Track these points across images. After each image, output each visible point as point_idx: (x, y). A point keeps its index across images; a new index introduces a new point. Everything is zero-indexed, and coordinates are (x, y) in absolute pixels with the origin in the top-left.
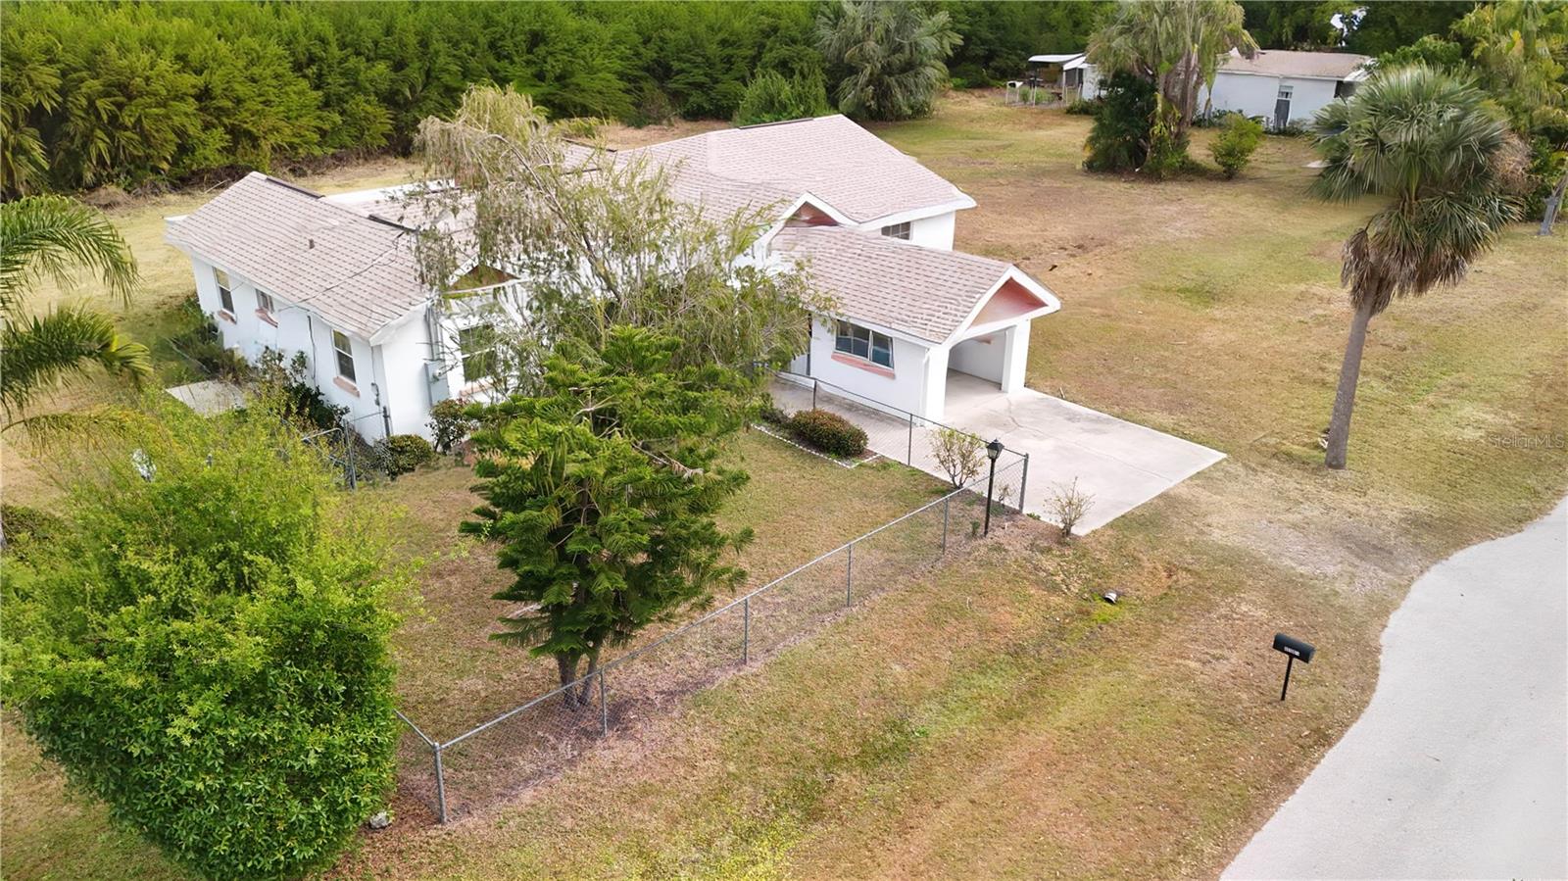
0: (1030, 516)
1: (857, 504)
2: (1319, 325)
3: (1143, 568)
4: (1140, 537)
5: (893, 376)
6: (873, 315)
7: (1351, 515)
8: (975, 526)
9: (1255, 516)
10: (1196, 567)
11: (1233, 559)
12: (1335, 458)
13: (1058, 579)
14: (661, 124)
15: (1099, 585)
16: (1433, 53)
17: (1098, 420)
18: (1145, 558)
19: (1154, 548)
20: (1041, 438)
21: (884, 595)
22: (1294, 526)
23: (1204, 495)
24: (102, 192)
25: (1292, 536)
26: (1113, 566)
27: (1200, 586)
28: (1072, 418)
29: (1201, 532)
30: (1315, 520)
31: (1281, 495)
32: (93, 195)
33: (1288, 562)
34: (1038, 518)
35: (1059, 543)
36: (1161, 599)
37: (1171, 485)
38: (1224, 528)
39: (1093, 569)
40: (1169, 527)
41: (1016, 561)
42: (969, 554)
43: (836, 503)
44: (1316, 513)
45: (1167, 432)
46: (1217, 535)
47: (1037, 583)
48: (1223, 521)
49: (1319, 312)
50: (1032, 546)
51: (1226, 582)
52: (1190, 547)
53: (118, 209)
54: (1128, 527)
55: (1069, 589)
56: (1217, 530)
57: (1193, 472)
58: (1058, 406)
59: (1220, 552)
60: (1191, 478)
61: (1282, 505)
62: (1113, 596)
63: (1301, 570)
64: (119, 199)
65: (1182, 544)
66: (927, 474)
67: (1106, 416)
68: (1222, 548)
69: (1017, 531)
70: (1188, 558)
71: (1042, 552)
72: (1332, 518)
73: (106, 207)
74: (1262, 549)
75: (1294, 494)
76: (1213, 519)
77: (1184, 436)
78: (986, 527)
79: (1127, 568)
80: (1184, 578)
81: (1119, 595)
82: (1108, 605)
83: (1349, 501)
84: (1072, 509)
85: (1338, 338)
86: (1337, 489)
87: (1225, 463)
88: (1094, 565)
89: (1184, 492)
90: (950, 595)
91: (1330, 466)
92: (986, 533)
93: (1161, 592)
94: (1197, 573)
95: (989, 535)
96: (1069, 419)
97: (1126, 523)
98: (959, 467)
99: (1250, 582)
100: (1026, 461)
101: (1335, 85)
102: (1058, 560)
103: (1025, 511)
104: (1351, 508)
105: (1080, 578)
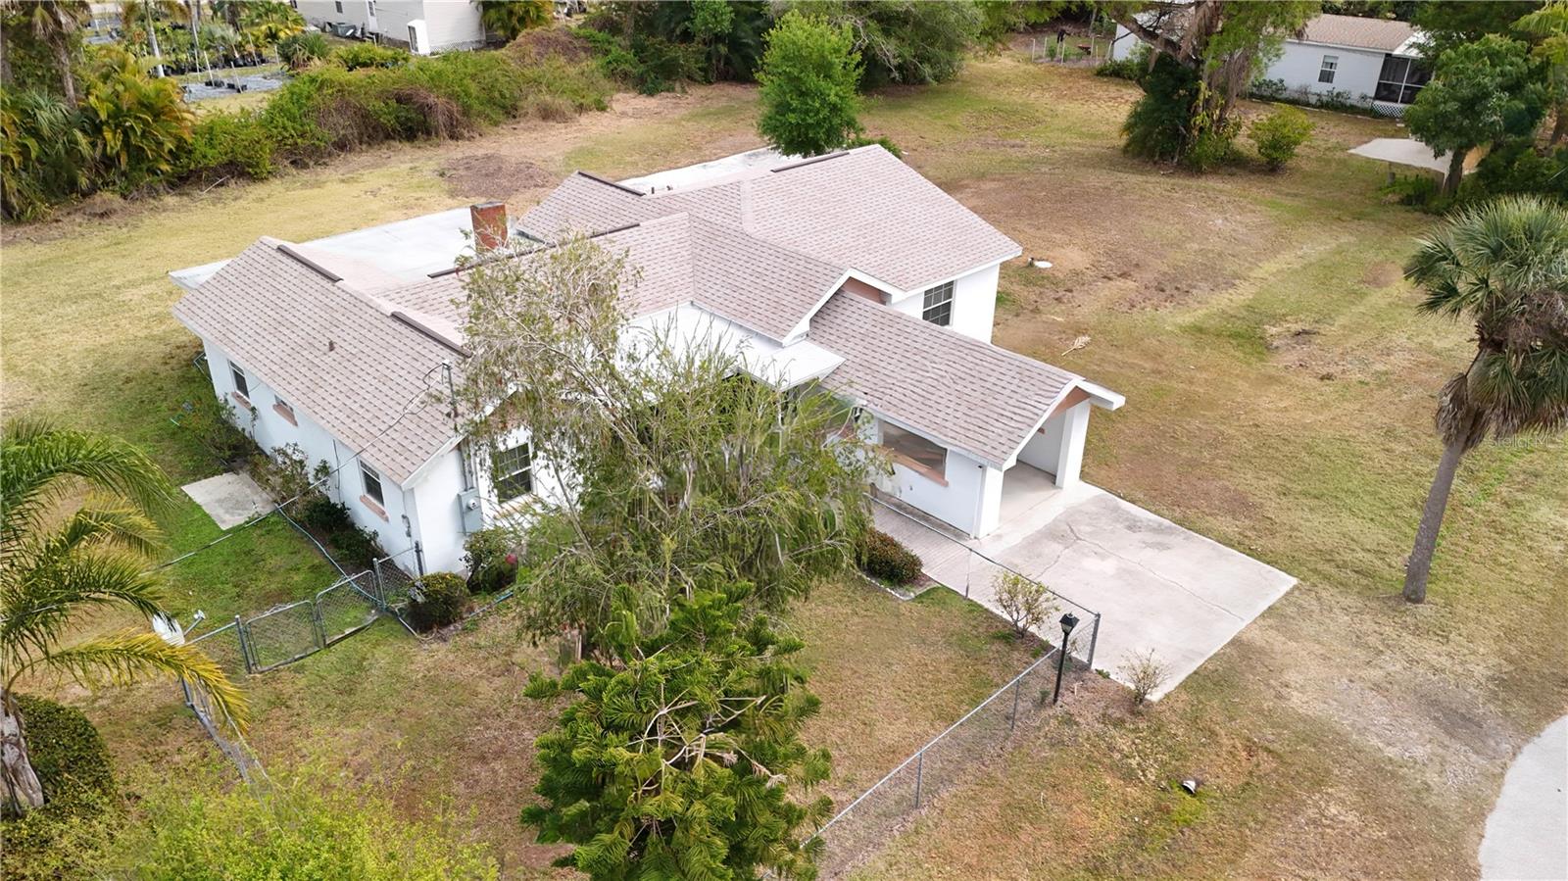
0: (1100, 673)
1: (916, 653)
2: (1381, 386)
3: (1221, 746)
4: (1215, 703)
5: (946, 485)
6: (926, 422)
7: (1436, 671)
8: (1044, 694)
9: (1335, 672)
10: (1275, 747)
11: (1316, 734)
12: (1415, 592)
13: (1134, 762)
15: (1177, 769)
17: (1158, 530)
18: (1223, 733)
19: (1232, 719)
20: (1103, 557)
21: (953, 790)
22: (1377, 687)
23: (1278, 641)
24: (98, 198)
25: (1375, 700)
26: (1190, 744)
27: (1283, 775)
28: (1133, 526)
29: (1279, 696)
30: (1398, 677)
31: (1359, 641)
32: (88, 200)
33: (1375, 742)
34: (1106, 676)
35: (1132, 713)
36: (1243, 791)
37: (1242, 626)
38: (1302, 689)
39: (1169, 749)
40: (1245, 688)
41: (1088, 739)
42: (1039, 729)
43: (893, 653)
44: (1398, 667)
45: (1232, 546)
46: (1296, 699)
47: (1112, 768)
48: (1300, 679)
49: (1380, 367)
50: (1105, 718)
51: (1311, 770)
52: (1268, 715)
53: (114, 218)
54: (1202, 689)
55: (1145, 775)
56: (1295, 693)
57: (1263, 606)
58: (1116, 509)
59: (1301, 726)
60: (1262, 616)
61: (1361, 655)
62: (1191, 785)
63: (1390, 752)
64: (115, 206)
65: (1260, 712)
66: (987, 610)
67: (1167, 522)
68: (1304, 719)
69: (1086, 695)
70: (1268, 732)
71: (1115, 726)
72: (1416, 675)
73: (102, 215)
74: (1344, 721)
75: (1373, 640)
76: (1291, 676)
77: (1251, 553)
78: (1056, 695)
79: (1204, 746)
80: (1268, 764)
81: (1198, 784)
82: (1184, 794)
83: (1430, 650)
84: (1148, 677)
85: (1401, 406)
86: (1417, 631)
87: (1296, 593)
88: (1169, 743)
89: (1257, 637)
90: (1023, 789)
91: (1409, 599)
92: (1055, 701)
93: (1243, 779)
94: (1280, 756)
95: (1059, 703)
96: (1129, 528)
97: (1202, 682)
98: (1023, 613)
99: (1336, 772)
100: (1097, 622)
101: (1381, 60)
102: (1132, 736)
103: (1094, 667)
104: (1434, 660)
105: (1156, 761)
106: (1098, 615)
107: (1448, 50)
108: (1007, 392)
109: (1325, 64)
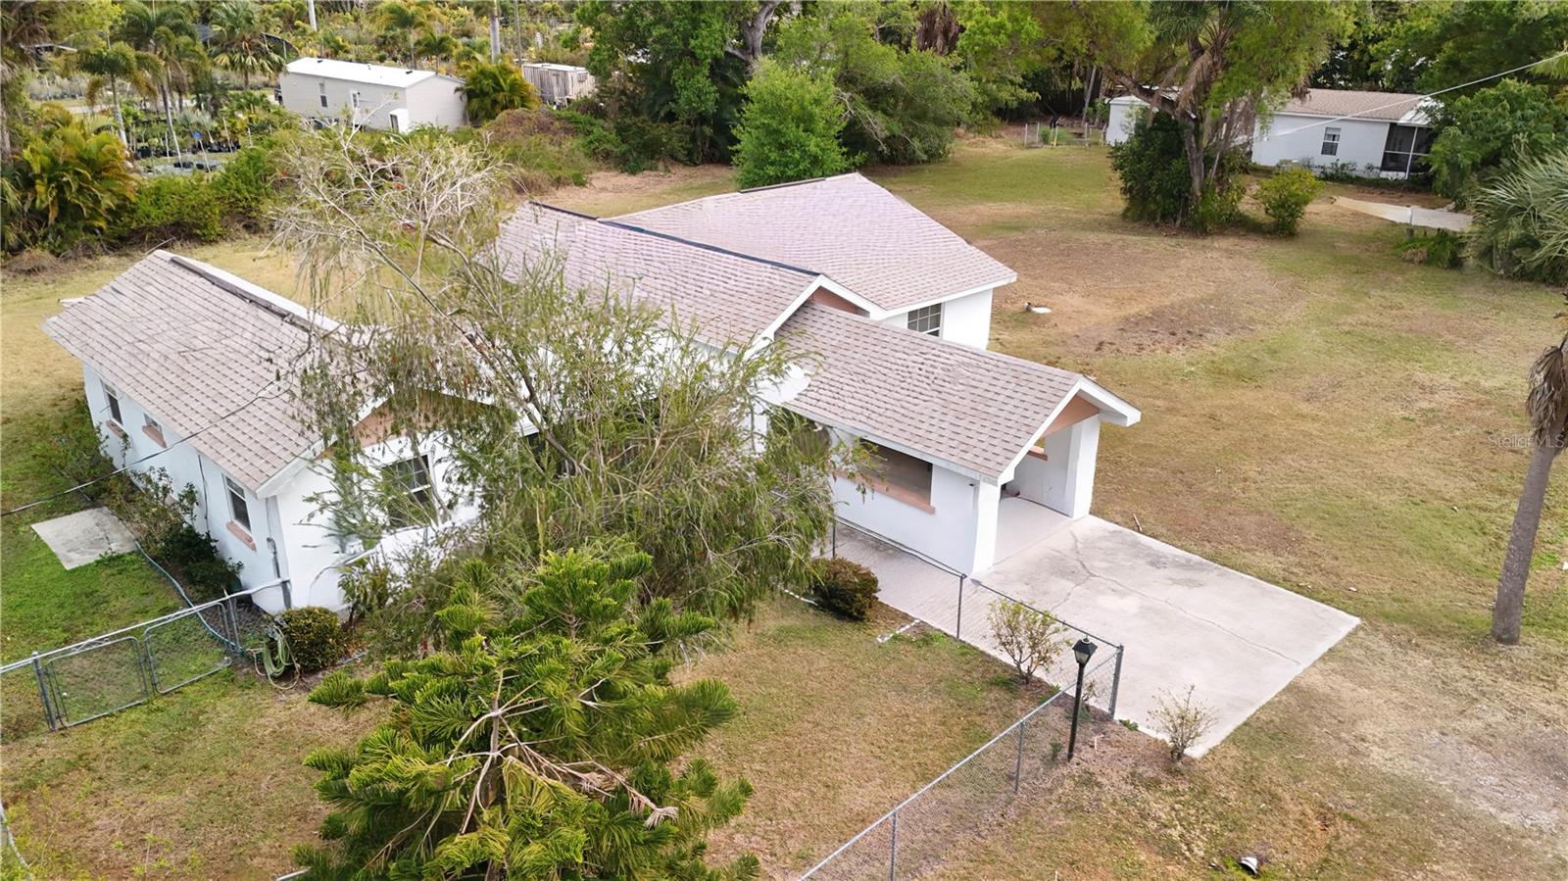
0: (1125, 724)
1: (895, 703)
2: (1429, 423)
3: (1287, 813)
4: (1274, 759)
5: (932, 511)
7: (1547, 722)
8: (1056, 748)
9: (1421, 723)
10: (1358, 813)
11: (1407, 797)
12: (1506, 630)
13: (1175, 834)
14: (656, 169)
15: (1232, 843)
16: (1518, 97)
17: (1187, 566)
18: (1288, 797)
19: (1297, 779)
20: (1122, 595)
21: (939, 868)
22: (1476, 741)
23: (1346, 688)
24: (25, 255)
25: (1477, 757)
26: (1247, 811)
27: (1372, 849)
28: (1156, 562)
29: (1354, 752)
30: (1501, 729)
31: (1446, 687)
32: (18, 258)
33: (1484, 806)
34: (1134, 728)
35: (1169, 772)
36: (1322, 869)
37: (1298, 670)
38: (1383, 744)
39: (1220, 816)
40: (1311, 742)
41: (1114, 803)
42: (1050, 791)
43: (866, 701)
44: (1500, 717)
45: (1277, 583)
46: (1377, 756)
47: (1147, 841)
48: (1380, 732)
49: (1424, 405)
50: (1134, 778)
51: (1406, 841)
52: (1344, 775)
53: (42, 275)
54: (1256, 743)
55: (1190, 850)
56: (1375, 749)
57: (1323, 648)
58: (1135, 544)
59: (1387, 788)
60: (1322, 659)
61: (1452, 704)
62: (1252, 863)
63: (1506, 819)
64: (45, 263)
65: (1333, 771)
66: (982, 652)
67: (1196, 558)
68: (1390, 780)
69: (1109, 749)
70: (1346, 796)
71: (1148, 788)
72: (1523, 726)
73: (29, 272)
74: (1444, 783)
75: (1463, 686)
76: (1366, 728)
77: (1300, 590)
78: (1071, 749)
79: (1265, 812)
80: (1350, 836)
81: (1261, 862)
82: (1244, 875)
83: (1535, 696)
84: (1186, 724)
85: (1454, 442)
86: (1515, 676)
87: (1361, 634)
88: (1219, 809)
89: (1318, 682)
90: (1031, 866)
91: (1500, 640)
92: (1070, 756)
93: (1320, 855)
94: (1364, 826)
95: (1075, 759)
96: (1153, 564)
97: (1255, 734)
98: (1027, 651)
99: (1440, 844)
100: (1120, 656)
101: (1387, 128)
102: (1170, 800)
103: (1117, 717)
104: (1543, 708)
105: (1203, 831)
106: (1121, 648)
107: (1463, 97)
108: (1001, 398)
109: (1328, 136)
